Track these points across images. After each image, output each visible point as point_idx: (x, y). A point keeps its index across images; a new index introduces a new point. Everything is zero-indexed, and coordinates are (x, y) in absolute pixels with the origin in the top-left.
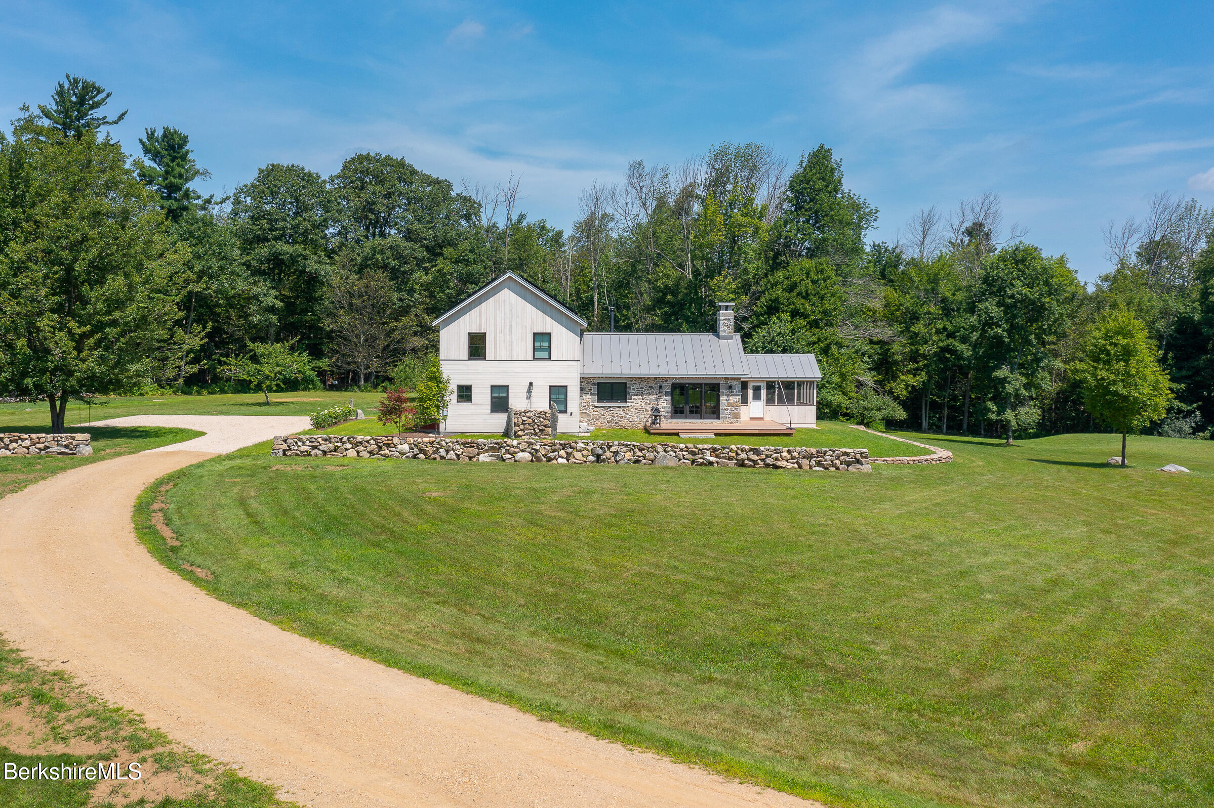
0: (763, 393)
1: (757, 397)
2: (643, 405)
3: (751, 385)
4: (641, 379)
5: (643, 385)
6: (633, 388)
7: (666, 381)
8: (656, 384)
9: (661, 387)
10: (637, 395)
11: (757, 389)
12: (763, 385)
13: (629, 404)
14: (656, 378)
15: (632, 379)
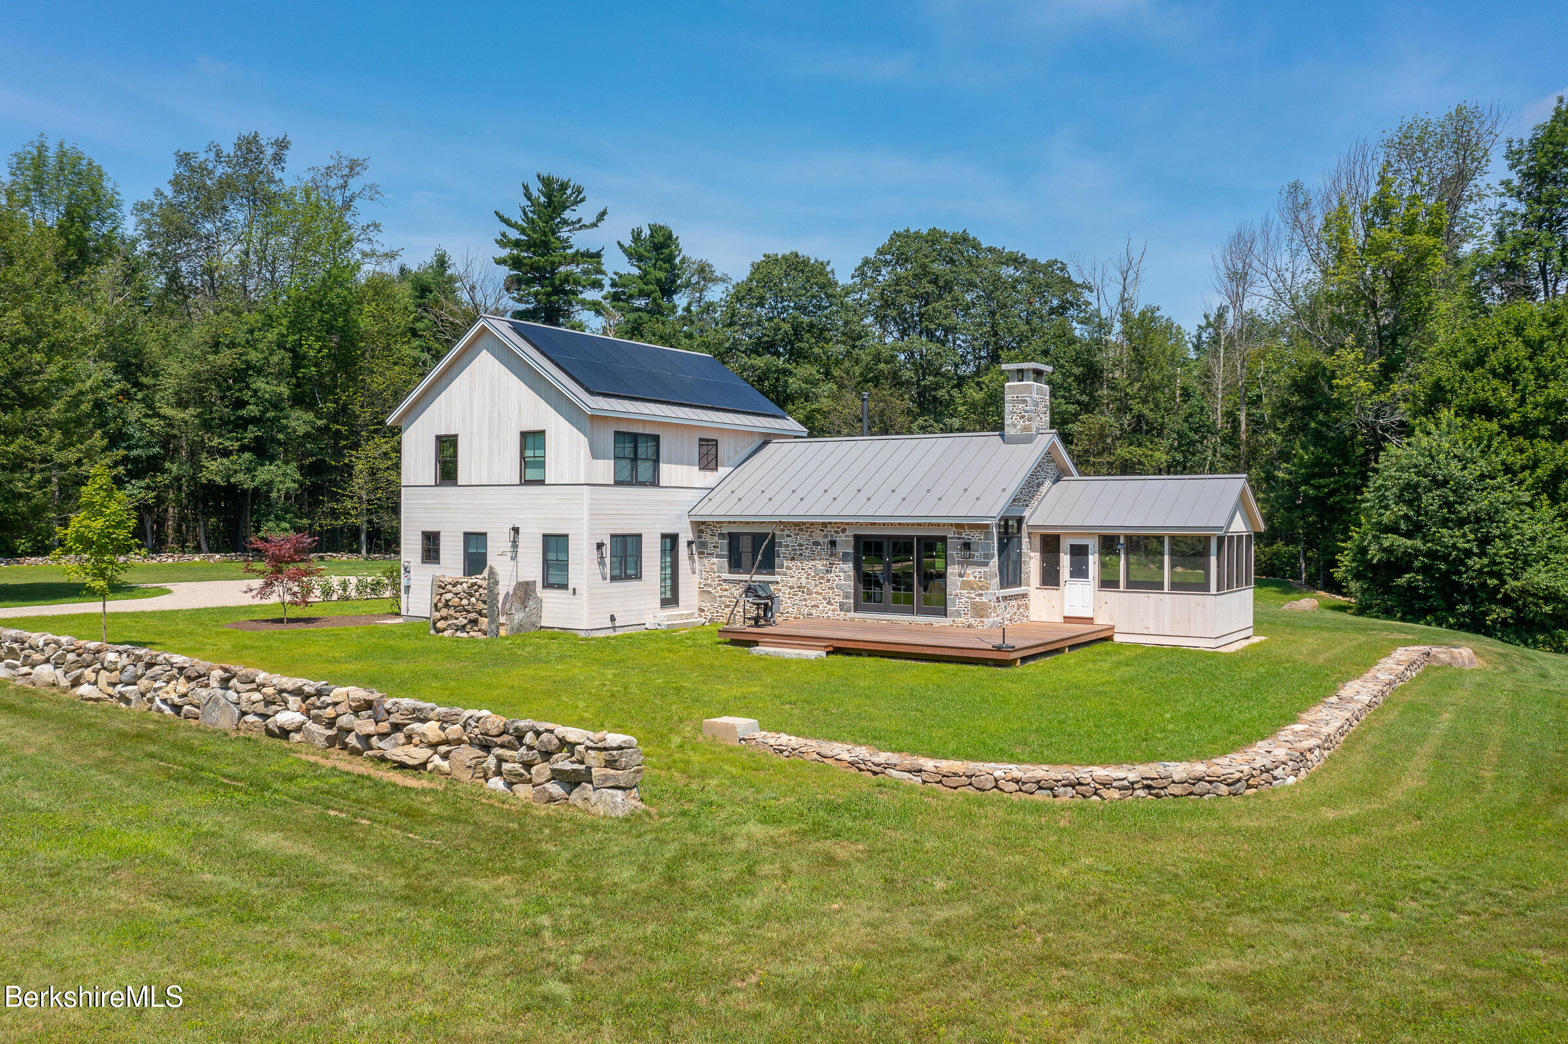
0: (1093, 560)
1: (1079, 571)
2: (803, 581)
3: (1065, 544)
4: (799, 526)
5: (803, 538)
6: (786, 543)
7: (844, 530)
8: (826, 536)
9: (833, 543)
10: (793, 559)
11: (1079, 552)
12: (1093, 544)
13: (778, 578)
14: (825, 525)
15: (786, 525)
